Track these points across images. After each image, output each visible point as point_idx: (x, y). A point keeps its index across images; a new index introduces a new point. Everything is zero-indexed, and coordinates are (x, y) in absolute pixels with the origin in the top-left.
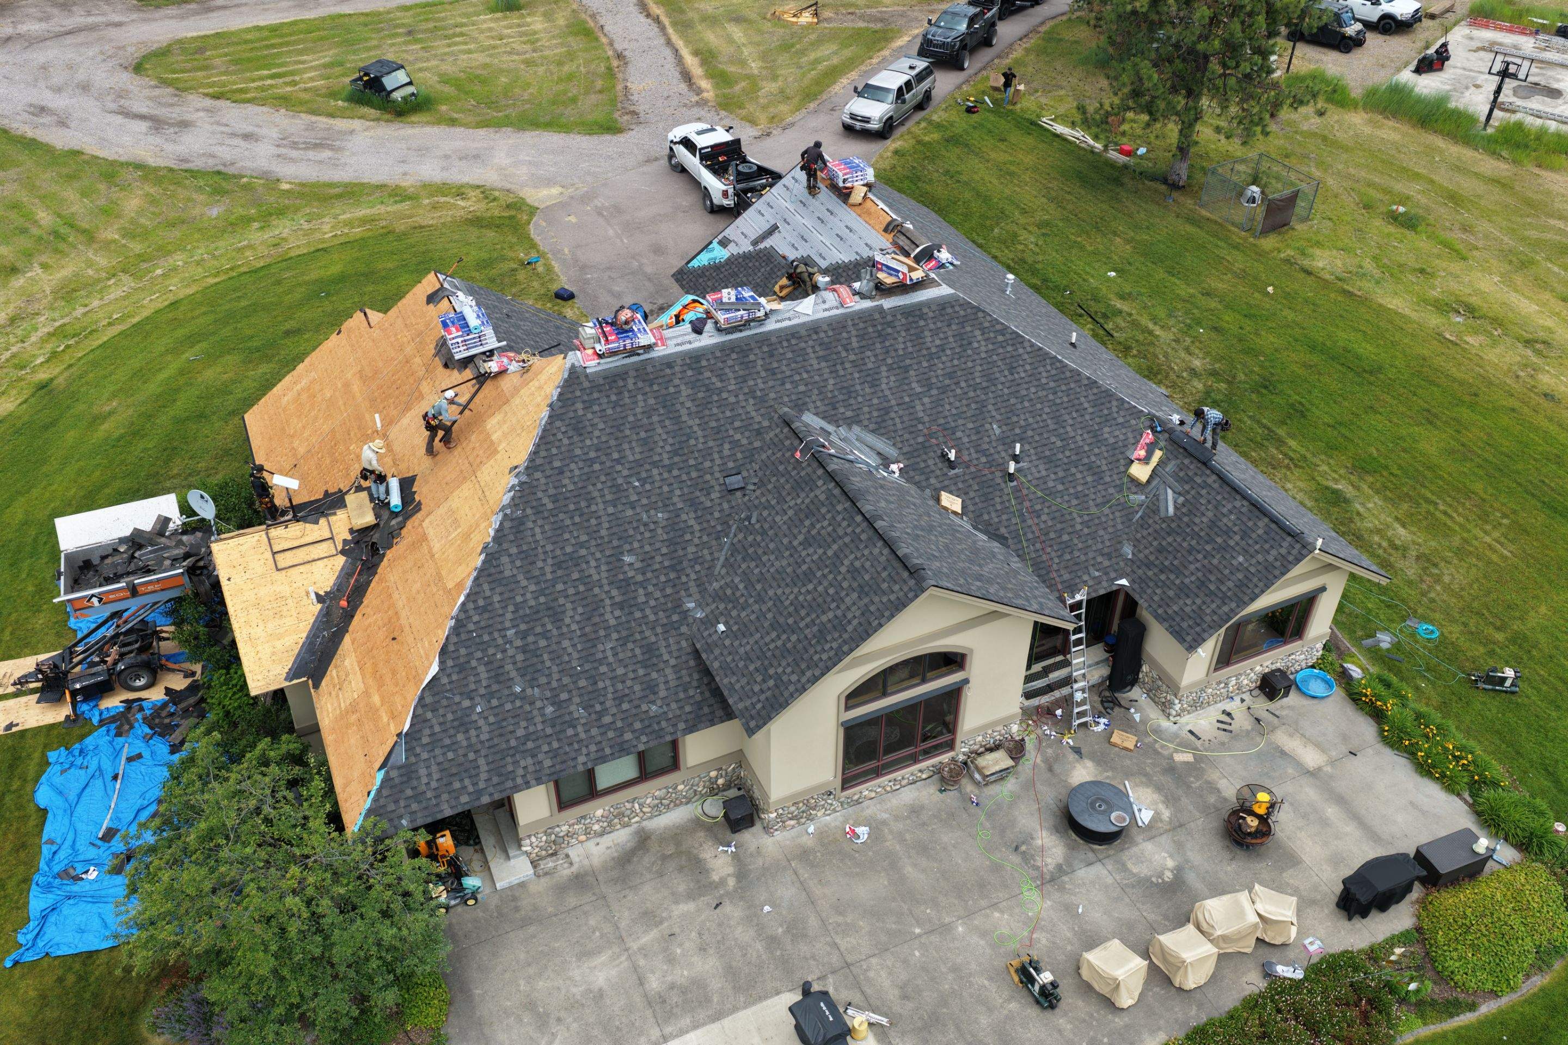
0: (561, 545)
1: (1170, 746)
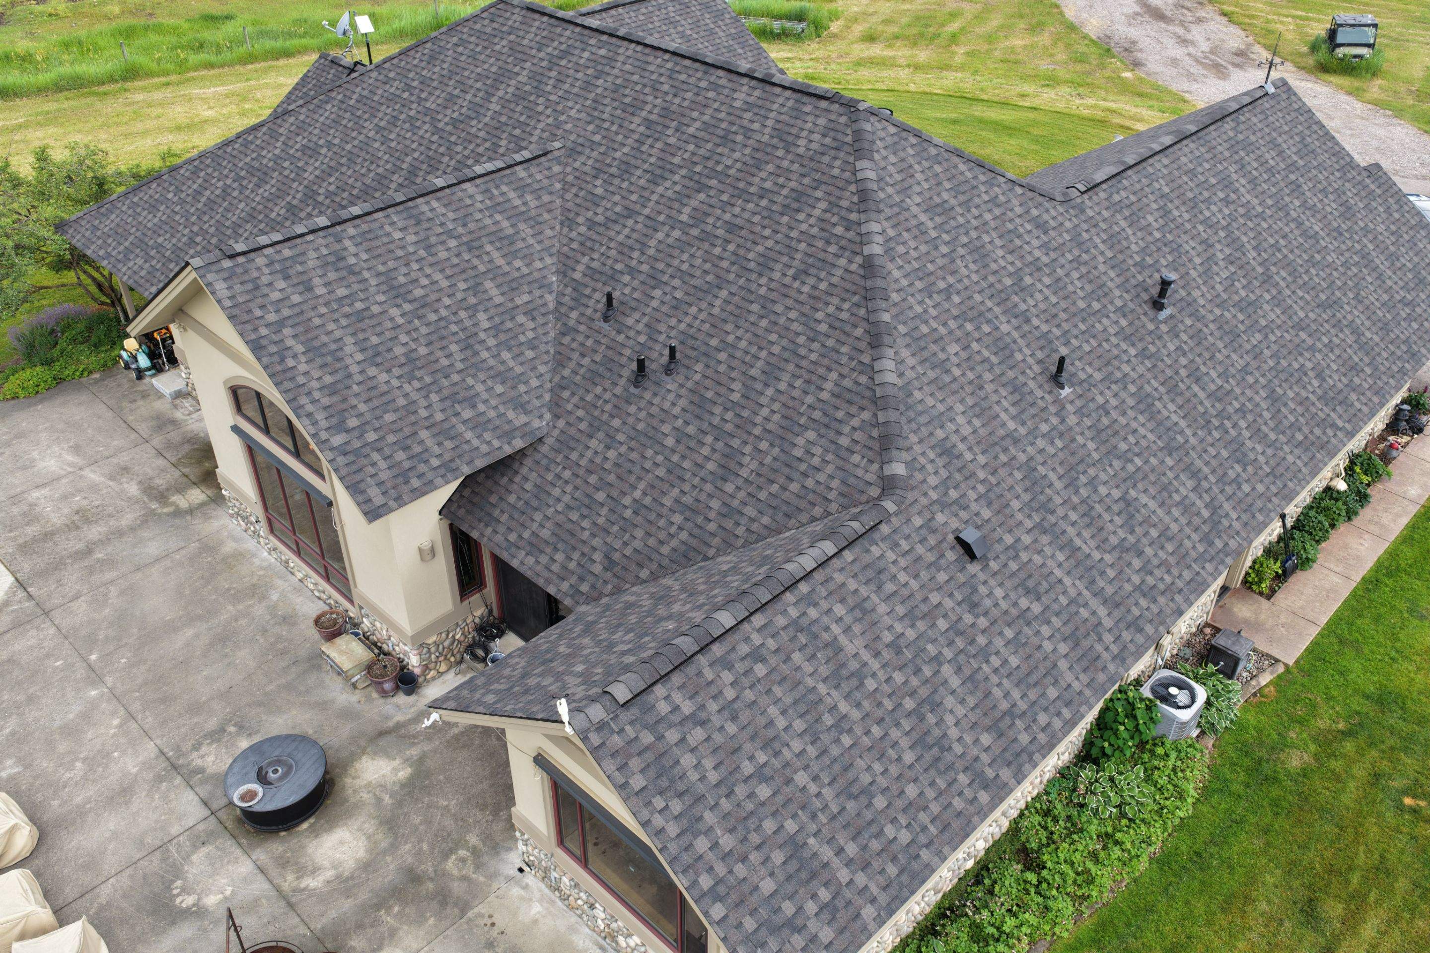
1: (469, 870)
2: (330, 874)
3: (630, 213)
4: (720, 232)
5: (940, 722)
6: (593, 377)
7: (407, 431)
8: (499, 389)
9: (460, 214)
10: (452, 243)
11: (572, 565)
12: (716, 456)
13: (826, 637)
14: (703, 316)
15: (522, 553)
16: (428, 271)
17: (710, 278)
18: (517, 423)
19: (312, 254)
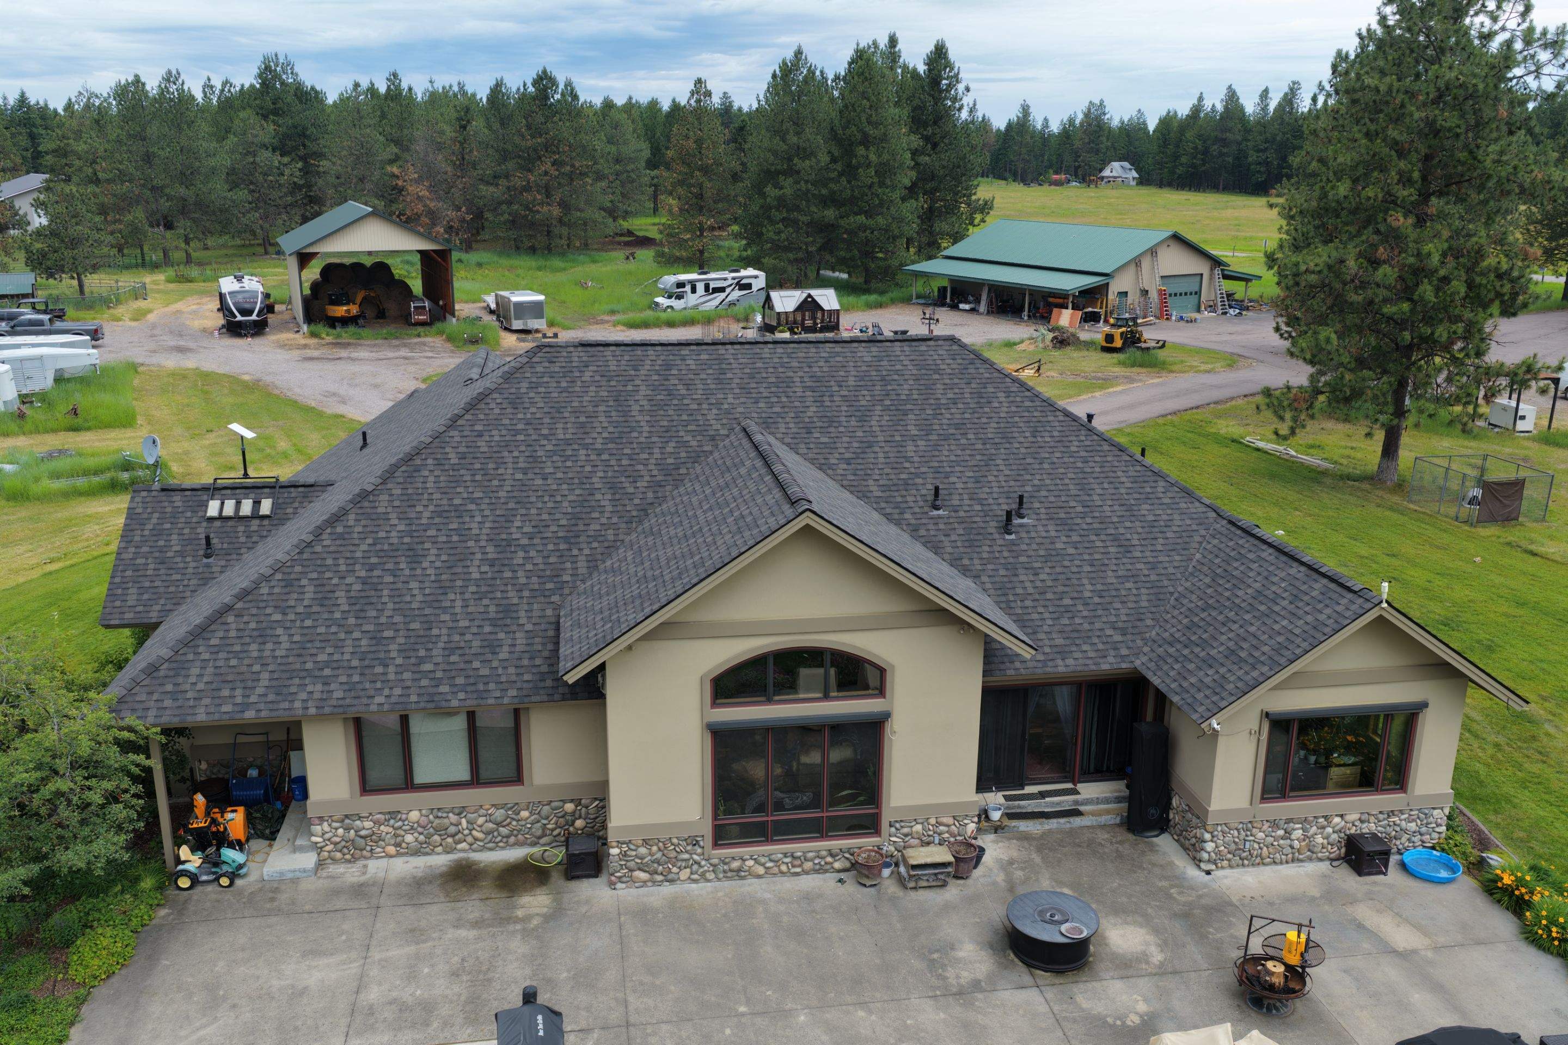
0: (450, 496)
1: (1193, 893)
2: (1153, 950)
3: (869, 444)
4: (952, 431)
11: (1100, 646)
17: (979, 457)
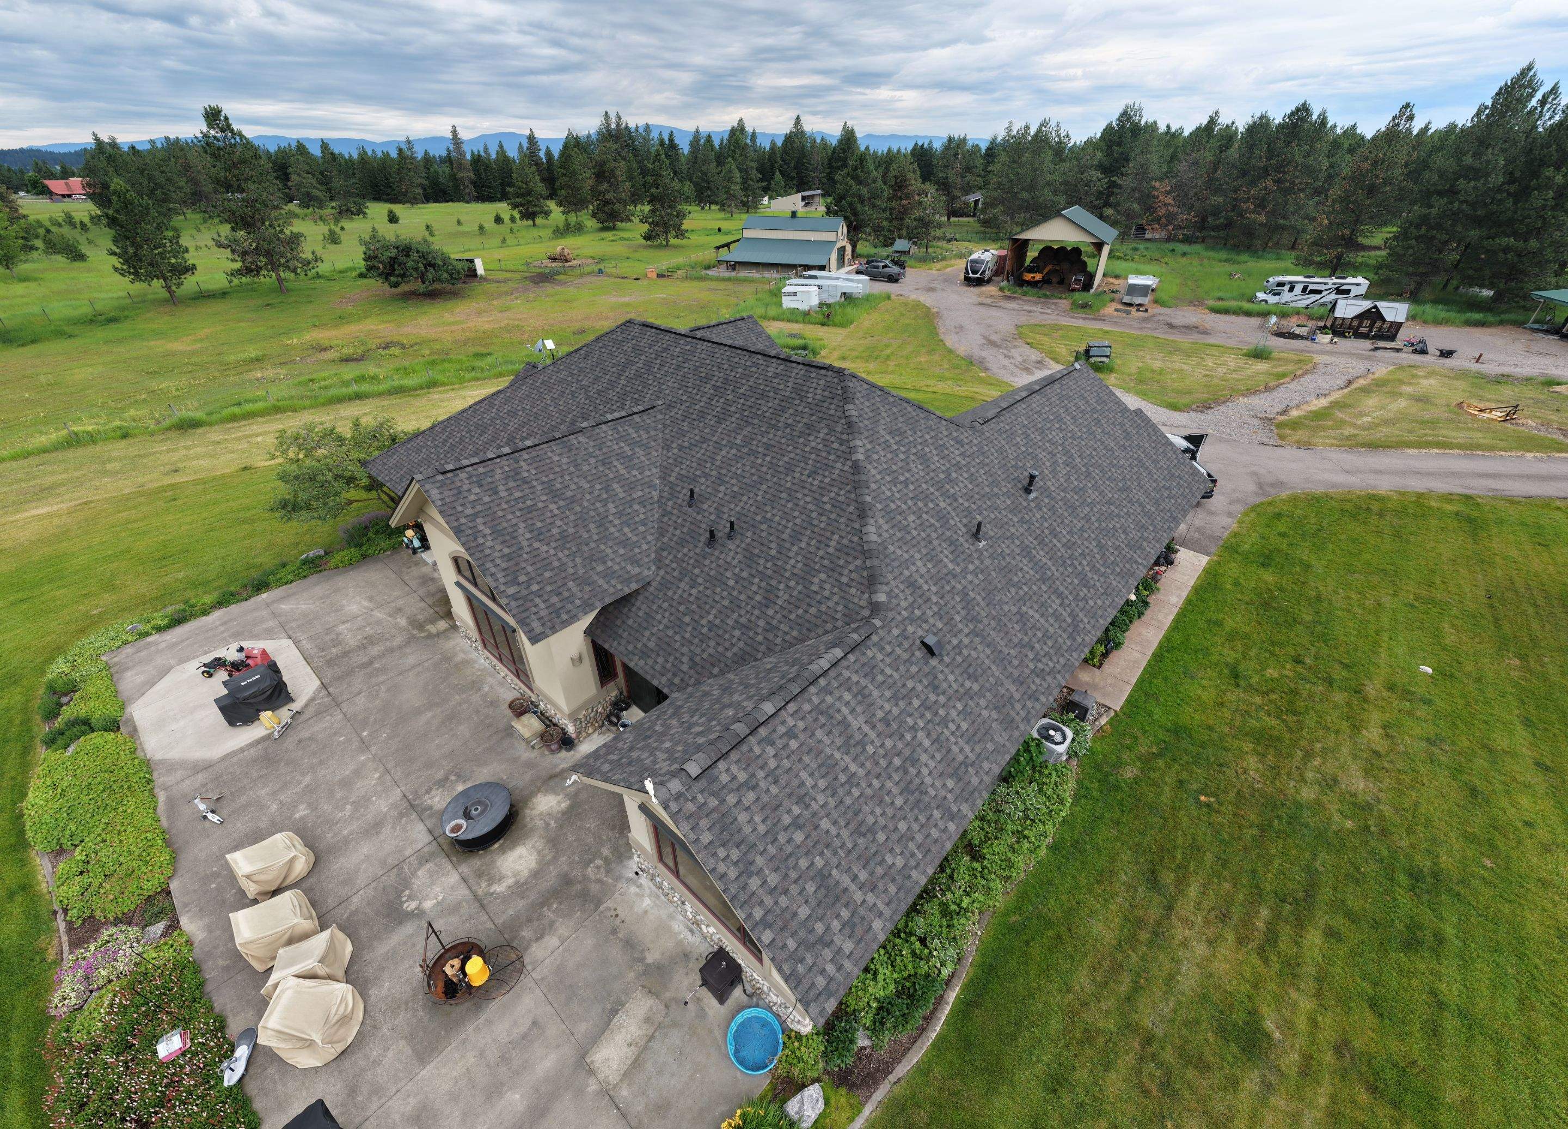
1: (602, 875)
2: (510, 881)
3: (704, 440)
4: (761, 450)
5: (919, 773)
6: (682, 542)
7: (560, 583)
8: (622, 551)
9: (598, 442)
10: (592, 461)
11: (669, 666)
12: (762, 591)
13: (838, 717)
14: (751, 502)
15: (636, 658)
16: (576, 480)
17: (755, 478)
18: (633, 573)
19: (499, 471)
